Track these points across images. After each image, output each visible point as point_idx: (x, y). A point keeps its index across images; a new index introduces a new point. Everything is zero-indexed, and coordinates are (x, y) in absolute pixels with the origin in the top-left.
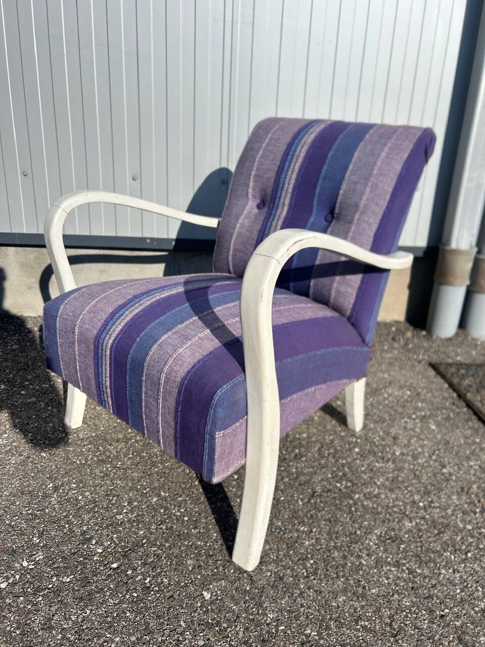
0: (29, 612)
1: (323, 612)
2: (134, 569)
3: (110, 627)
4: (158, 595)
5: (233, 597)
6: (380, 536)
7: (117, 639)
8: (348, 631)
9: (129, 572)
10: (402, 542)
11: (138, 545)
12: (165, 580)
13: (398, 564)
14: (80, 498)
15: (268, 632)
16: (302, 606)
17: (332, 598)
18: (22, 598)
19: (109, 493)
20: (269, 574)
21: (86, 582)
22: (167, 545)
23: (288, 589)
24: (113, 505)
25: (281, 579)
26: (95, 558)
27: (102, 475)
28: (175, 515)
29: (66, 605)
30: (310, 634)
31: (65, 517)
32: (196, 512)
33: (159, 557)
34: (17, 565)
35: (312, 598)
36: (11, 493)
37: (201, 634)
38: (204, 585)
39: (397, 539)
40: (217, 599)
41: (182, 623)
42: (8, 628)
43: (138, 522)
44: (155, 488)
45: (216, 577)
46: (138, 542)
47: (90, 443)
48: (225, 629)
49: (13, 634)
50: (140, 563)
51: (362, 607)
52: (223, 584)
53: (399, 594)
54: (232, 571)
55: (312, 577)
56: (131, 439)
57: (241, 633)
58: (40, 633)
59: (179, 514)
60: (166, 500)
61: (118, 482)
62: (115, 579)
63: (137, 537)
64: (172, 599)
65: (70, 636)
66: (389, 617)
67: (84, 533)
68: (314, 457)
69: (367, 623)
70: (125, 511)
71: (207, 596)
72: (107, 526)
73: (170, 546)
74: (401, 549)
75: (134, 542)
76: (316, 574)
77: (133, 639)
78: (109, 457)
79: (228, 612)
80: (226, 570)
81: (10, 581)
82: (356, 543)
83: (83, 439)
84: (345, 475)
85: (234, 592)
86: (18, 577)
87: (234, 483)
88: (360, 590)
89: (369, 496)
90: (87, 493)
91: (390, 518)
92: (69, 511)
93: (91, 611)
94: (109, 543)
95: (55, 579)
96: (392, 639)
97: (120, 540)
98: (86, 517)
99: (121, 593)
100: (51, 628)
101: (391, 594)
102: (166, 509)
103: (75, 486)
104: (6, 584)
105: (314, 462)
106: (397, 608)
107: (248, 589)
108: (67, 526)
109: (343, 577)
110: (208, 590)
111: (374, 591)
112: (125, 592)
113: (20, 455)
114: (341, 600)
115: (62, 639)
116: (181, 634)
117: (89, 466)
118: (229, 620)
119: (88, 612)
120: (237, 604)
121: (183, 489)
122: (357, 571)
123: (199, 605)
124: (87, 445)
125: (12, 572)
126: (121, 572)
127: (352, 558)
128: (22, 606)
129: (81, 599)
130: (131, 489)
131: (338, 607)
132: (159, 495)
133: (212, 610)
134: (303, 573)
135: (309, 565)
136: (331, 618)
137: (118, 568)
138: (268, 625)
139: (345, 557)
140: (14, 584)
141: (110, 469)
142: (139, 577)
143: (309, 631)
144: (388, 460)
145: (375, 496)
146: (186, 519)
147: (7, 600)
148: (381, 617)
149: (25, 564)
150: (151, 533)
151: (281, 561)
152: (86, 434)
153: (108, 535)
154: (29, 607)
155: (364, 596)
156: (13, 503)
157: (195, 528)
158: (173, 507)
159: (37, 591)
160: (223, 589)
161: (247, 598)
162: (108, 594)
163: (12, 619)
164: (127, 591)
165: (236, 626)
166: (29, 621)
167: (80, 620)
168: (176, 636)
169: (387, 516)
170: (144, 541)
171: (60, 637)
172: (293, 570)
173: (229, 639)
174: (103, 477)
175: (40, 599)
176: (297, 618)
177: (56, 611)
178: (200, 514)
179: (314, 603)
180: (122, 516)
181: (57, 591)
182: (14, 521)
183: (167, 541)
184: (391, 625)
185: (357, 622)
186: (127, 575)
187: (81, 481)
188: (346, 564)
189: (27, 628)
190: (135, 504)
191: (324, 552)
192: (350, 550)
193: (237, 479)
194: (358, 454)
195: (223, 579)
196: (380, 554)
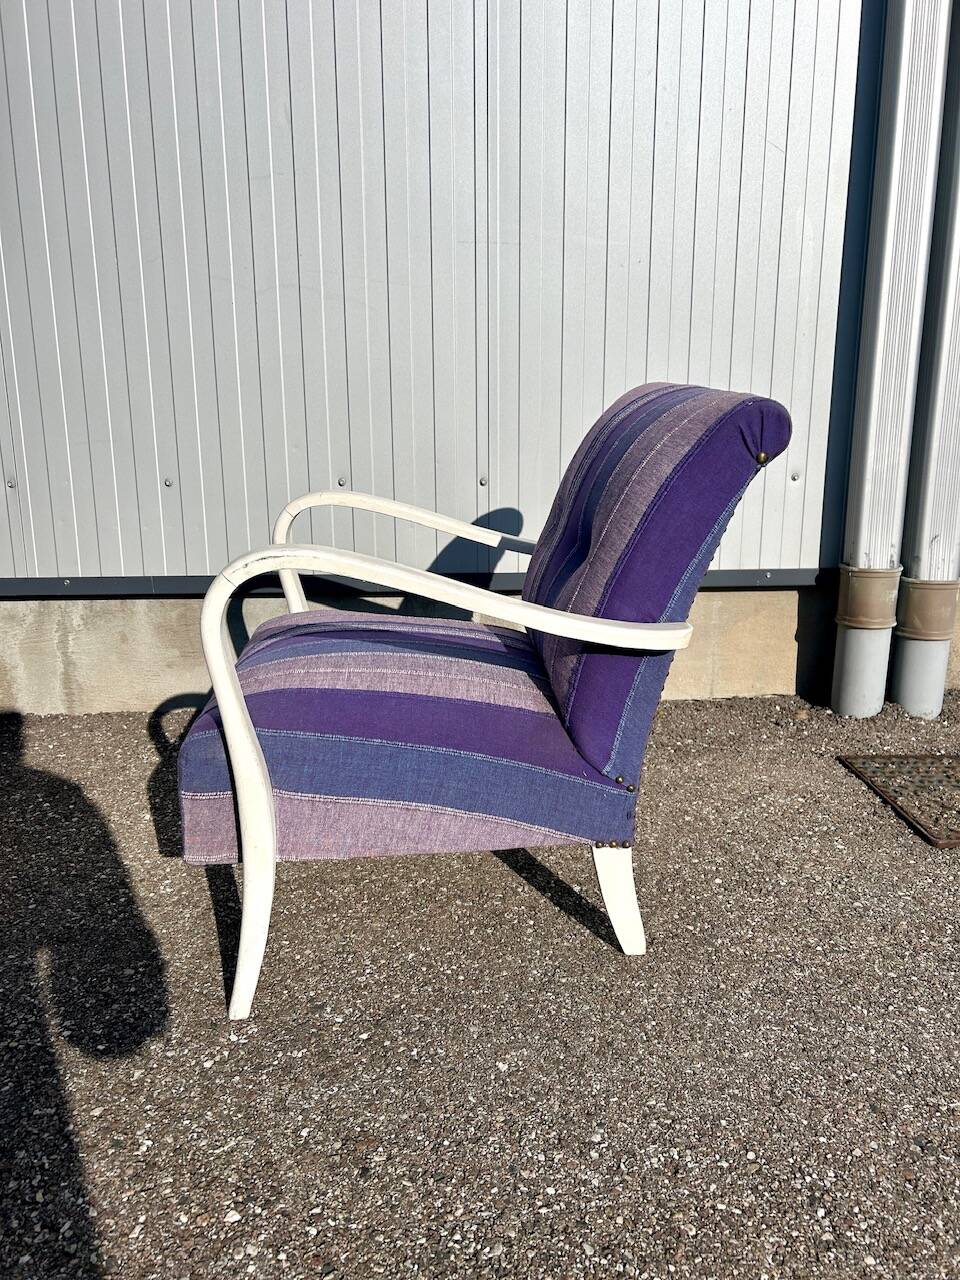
0: (252, 1093)
1: (672, 1080)
2: (394, 1040)
3: (369, 1106)
4: (432, 1068)
5: (541, 1068)
6: (756, 989)
7: (382, 1118)
8: (710, 1101)
9: (387, 1043)
10: (789, 995)
11: (392, 1012)
12: (439, 1051)
13: (781, 1023)
14: (298, 957)
15: (595, 1105)
16: (642, 1074)
17: (686, 1064)
18: (237, 1078)
19: (340, 949)
20: (592, 1039)
21: (325, 1056)
22: (437, 1010)
23: (618, 1055)
24: (349, 964)
25: (610, 1044)
26: (334, 1029)
27: (326, 927)
28: (444, 974)
29: (303, 1083)
30: (655, 1106)
31: (281, 981)
32: (475, 969)
33: (427, 1025)
34: (222, 1040)
35: (655, 1065)
36: (193, 954)
37: (500, 1110)
38: (498, 1054)
39: (781, 992)
40: (518, 1071)
41: (471, 1098)
42: (226, 1112)
43: (391, 984)
44: (409, 941)
45: (513, 1045)
46: (394, 1008)
47: (300, 886)
48: (534, 1103)
49: (234, 1118)
50: (400, 1032)
51: (730, 1073)
52: (526, 1053)
53: (784, 1057)
54: (537, 1037)
55: (656, 1041)
56: (363, 879)
57: (556, 1108)
58: (272, 1115)
59: (449, 972)
60: (428, 955)
61: (353, 936)
62: (367, 1051)
63: (392, 1002)
64: (453, 1072)
65: (314, 1116)
66: (770, 1084)
67: (311, 1000)
68: (651, 893)
69: (736, 1092)
70: (368, 971)
71: (503, 1067)
72: (345, 991)
73: (442, 1011)
74: (788, 1004)
75: (387, 1008)
76: (661, 1037)
77: (405, 1117)
78: (333, 904)
79: (537, 1083)
80: (528, 1037)
81: (217, 1059)
82: (720, 999)
83: (288, 882)
84: (699, 915)
85: (542, 1061)
86: (226, 1053)
87: (530, 931)
88: (726, 1054)
89: (738, 941)
90: (308, 952)
91: (771, 967)
92: (285, 974)
93: (340, 1088)
94: (351, 1010)
95: (280, 1055)
96: (774, 1109)
97: (367, 1007)
98: (312, 981)
99: (379, 1067)
100: (286, 1110)
101: (772, 1057)
102: (430, 966)
103: (287, 943)
104: (212, 1062)
105: (651, 900)
106: (781, 1074)
107: (562, 1057)
108: (285, 992)
109: (700, 1039)
110: (504, 1061)
111: (746, 1055)
112: (384, 1067)
113: (196, 906)
114: (699, 1066)
115: (304, 1120)
116: (471, 1110)
117: (304, 916)
118: (537, 1093)
119: (336, 1089)
120: (547, 1075)
121: (453, 942)
122: (722, 1032)
123: (493, 1077)
124: (296, 890)
125: (218, 1048)
126: (375, 1043)
127: (713, 1018)
128: (239, 1086)
129: (323, 1076)
130: (373, 943)
131: (695, 1074)
132: (416, 950)
133: (513, 1083)
134: (642, 1037)
135: (649, 1027)
136: (684, 1086)
137: (368, 1040)
138: (594, 1097)
139: (703, 1017)
140: (223, 1062)
141: (336, 920)
142: (402, 1049)
143: (654, 1102)
144: (769, 893)
145: (748, 941)
146: (461, 978)
147: (217, 1081)
148: (758, 1084)
149: (234, 1038)
150: (412, 997)
151: (608, 1023)
152: (292, 875)
153: (349, 1001)
154: (250, 1087)
155: (731, 1061)
156: (200, 967)
157: (477, 988)
158: (440, 964)
159: (257, 1069)
160: (525, 1058)
161: (561, 1068)
162: (361, 1069)
163: (229, 1101)
164: (388, 1066)
165: (548, 1100)
166: (253, 1103)
167: (325, 1099)
168: (465, 1113)
169: (767, 965)
170: (402, 1007)
171: (300, 1118)
172: (626, 1033)
173: (539, 1114)
174: (329, 930)
175: (264, 1077)
176: (635, 1088)
177: (290, 1089)
178: (481, 971)
179: (659, 1071)
180: (364, 978)
181: (287, 1068)
182: (207, 988)
183: (436, 1005)
184: (772, 1093)
185: (721, 1090)
186: (384, 1047)
187: (296, 937)
188: (705, 1024)
189: (252, 1111)
190: (383, 962)
191: (671, 1011)
192: (710, 1007)
193: (534, 925)
194: (720, 886)
195: (525, 1047)
196: (756, 1011)
